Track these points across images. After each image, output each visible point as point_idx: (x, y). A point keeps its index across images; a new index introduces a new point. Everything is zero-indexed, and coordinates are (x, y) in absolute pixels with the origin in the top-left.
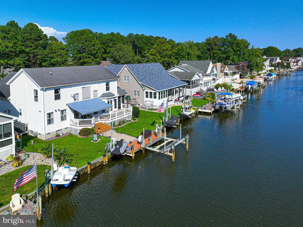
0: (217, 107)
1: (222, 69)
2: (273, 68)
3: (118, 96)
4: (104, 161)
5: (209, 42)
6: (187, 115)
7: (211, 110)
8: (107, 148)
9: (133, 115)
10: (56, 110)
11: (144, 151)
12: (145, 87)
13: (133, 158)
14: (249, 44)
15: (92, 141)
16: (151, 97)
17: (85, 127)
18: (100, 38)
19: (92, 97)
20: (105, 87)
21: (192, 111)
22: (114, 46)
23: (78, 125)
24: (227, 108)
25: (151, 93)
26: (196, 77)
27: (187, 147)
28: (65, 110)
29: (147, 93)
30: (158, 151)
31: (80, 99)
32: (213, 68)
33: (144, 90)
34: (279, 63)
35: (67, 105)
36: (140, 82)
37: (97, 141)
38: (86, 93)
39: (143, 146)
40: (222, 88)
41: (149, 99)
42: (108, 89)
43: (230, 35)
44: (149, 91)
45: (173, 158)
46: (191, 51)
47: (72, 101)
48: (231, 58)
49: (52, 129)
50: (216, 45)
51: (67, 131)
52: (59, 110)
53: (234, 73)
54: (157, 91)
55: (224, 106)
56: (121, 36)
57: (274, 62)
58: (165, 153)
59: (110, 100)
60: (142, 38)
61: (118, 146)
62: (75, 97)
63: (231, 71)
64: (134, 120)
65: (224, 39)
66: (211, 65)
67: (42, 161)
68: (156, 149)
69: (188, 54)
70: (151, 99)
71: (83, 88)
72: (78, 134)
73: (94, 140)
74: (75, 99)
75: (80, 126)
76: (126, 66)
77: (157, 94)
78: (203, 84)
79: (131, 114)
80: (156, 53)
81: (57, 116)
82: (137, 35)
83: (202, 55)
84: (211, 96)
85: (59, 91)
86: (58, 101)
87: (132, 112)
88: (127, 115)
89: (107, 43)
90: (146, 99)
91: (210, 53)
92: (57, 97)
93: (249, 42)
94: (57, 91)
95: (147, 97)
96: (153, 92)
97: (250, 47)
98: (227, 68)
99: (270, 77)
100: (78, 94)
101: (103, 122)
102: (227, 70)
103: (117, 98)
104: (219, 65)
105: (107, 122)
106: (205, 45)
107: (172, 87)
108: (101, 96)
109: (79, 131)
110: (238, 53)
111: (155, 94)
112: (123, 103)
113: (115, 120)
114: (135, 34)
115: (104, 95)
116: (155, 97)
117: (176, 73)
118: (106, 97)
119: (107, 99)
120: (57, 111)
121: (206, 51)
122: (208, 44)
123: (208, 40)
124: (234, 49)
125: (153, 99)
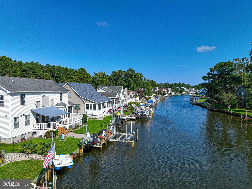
0: (139, 115)
1: (129, 92)
2: (156, 94)
3: (68, 106)
4: (80, 153)
5: (115, 74)
6: (125, 119)
7: (135, 117)
8: (83, 141)
9: (83, 122)
10: (21, 115)
11: (106, 144)
12: (86, 101)
13: (102, 149)
14: (143, 76)
15: (60, 140)
16: (91, 109)
17: (49, 130)
18: (19, 66)
19: (50, 106)
20: (59, 97)
21: (126, 117)
22: (33, 73)
23: (43, 129)
24: (146, 115)
25: (91, 105)
26: (117, 96)
27: (137, 138)
28: (29, 115)
29: (87, 105)
30: (120, 141)
31: (41, 106)
32: (124, 91)
33: (84, 103)
34: (158, 91)
35: (31, 110)
36: (81, 97)
37: (64, 140)
38: (45, 101)
39: (106, 139)
40: (133, 105)
41: (89, 110)
42: (61, 99)
43: (131, 70)
44: (89, 104)
45: (133, 144)
46: (103, 80)
47: (34, 107)
48: (131, 86)
49: (18, 133)
50: (120, 76)
51: (30, 135)
52: (24, 115)
53: (136, 96)
54: (97, 103)
55: (144, 114)
56: (40, 65)
57: (155, 91)
58: (127, 142)
59: (63, 109)
60: (59, 68)
61: (95, 137)
62: (37, 104)
63: (134, 95)
64: (84, 125)
65: (126, 72)
66: (122, 89)
67: (25, 157)
68: (118, 140)
69: (101, 82)
70: (91, 111)
71: (43, 96)
72: (43, 136)
73: (62, 139)
74: (37, 106)
75: (45, 129)
76: (67, 84)
77: (97, 106)
78: (121, 102)
79: (82, 120)
80: (78, 79)
81: (22, 121)
82: (54, 66)
83: (110, 83)
84: (131, 109)
85: (24, 97)
86: (23, 106)
87: (82, 119)
88: (79, 121)
89: (26, 71)
90: (86, 110)
91: (116, 83)
92: (23, 103)
93: (142, 75)
94: (22, 97)
95: (87, 108)
96: (93, 104)
97: (143, 78)
98: (131, 92)
99: (157, 99)
100: (39, 101)
101: (62, 126)
102: (131, 94)
103: (67, 108)
104: (126, 89)
105: (65, 126)
106: (112, 76)
107: (105, 101)
108: (57, 105)
109: (43, 134)
110: (136, 82)
111: (95, 106)
112: (71, 112)
113: (72, 124)
114: (52, 65)
115: (58, 104)
116: (95, 109)
117: (101, 93)
118: (61, 106)
119: (61, 107)
120: (23, 116)
121: (113, 81)
122: (115, 75)
123: (114, 72)
124: (133, 80)
125: (93, 110)
